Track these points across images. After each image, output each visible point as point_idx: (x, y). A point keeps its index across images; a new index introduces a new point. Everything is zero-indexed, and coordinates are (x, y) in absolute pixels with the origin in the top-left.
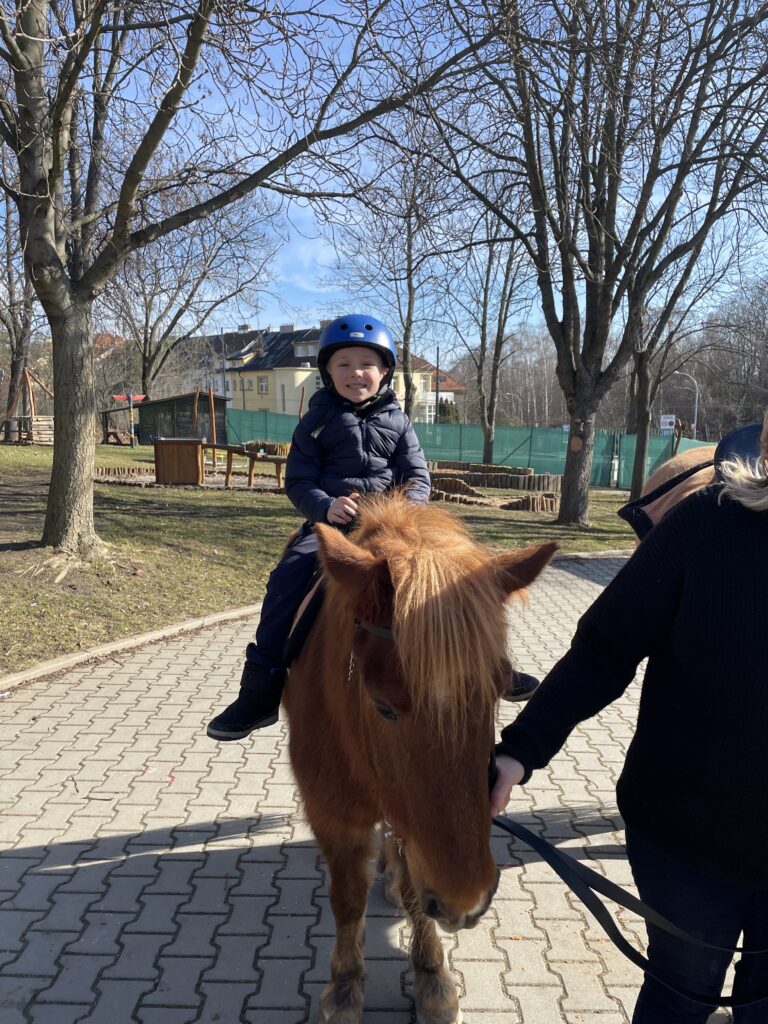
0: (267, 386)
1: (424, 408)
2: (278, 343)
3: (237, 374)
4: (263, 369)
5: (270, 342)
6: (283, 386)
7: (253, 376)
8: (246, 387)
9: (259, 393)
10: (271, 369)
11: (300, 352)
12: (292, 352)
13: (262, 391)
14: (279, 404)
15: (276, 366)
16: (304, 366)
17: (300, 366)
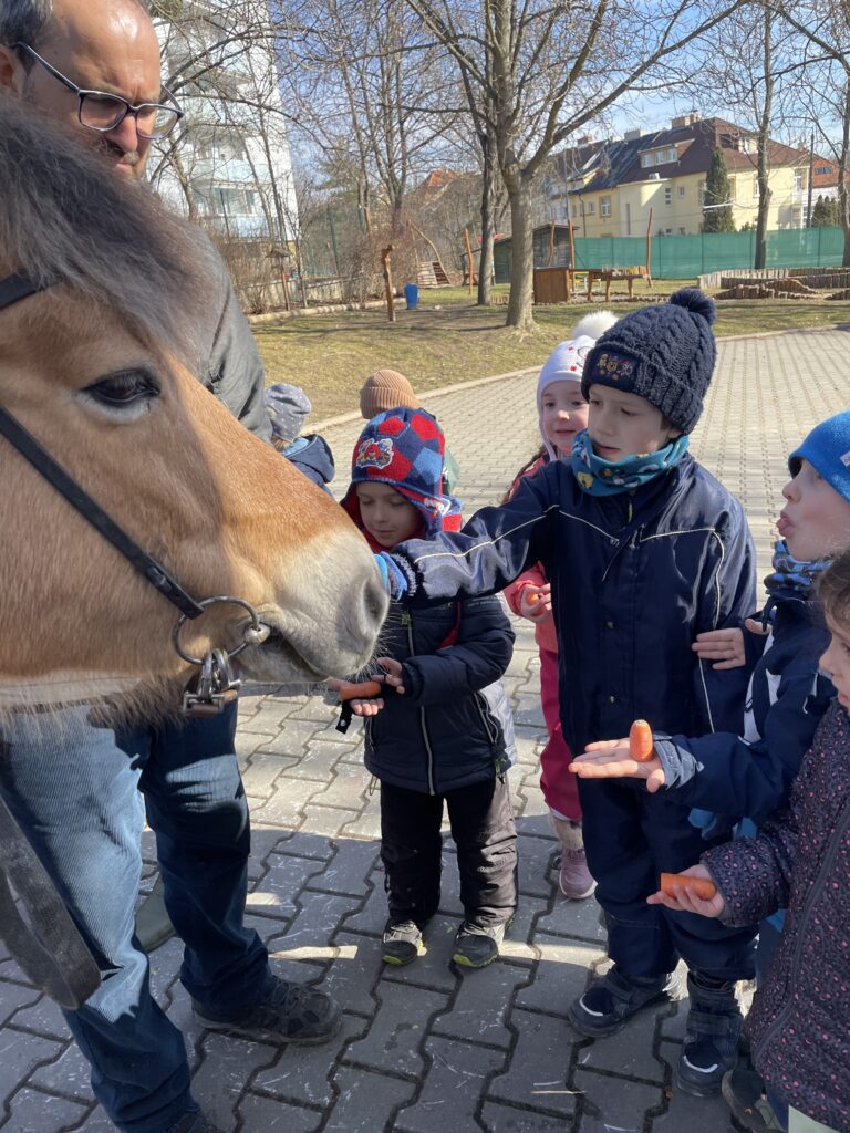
0: (609, 207)
1: (798, 210)
2: (622, 155)
3: (577, 197)
4: (606, 188)
5: (614, 154)
6: (628, 205)
7: (594, 198)
8: (587, 212)
9: (601, 217)
10: (615, 186)
11: (647, 162)
12: (638, 162)
13: (605, 214)
14: (624, 228)
15: (621, 182)
16: (652, 178)
17: (647, 179)
